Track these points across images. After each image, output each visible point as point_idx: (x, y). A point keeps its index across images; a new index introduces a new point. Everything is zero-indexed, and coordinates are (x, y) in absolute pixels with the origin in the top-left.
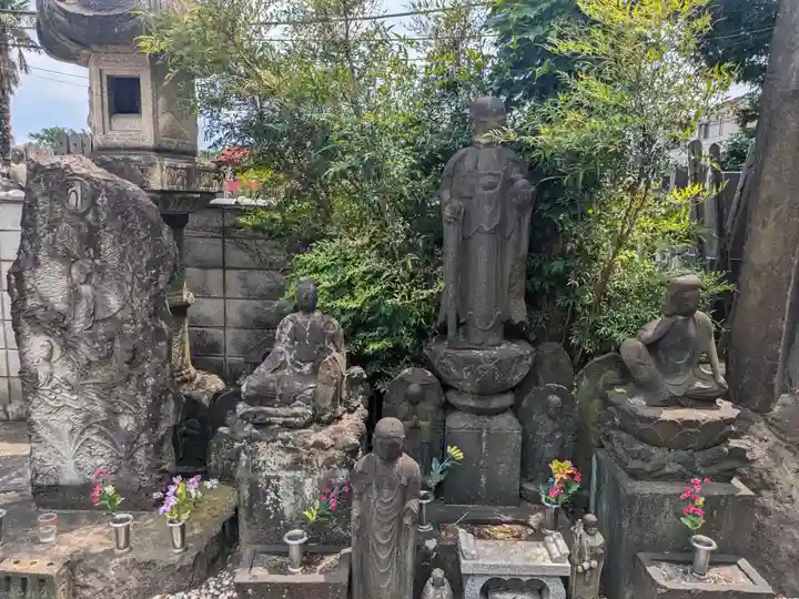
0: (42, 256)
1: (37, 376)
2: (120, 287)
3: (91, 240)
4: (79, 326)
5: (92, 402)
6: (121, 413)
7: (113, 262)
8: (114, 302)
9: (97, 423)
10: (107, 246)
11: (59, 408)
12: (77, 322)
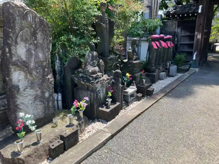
0: (19, 40)
1: (19, 86)
2: (43, 50)
3: (34, 34)
4: (32, 65)
5: (37, 91)
6: (46, 92)
7: (41, 41)
8: (41, 55)
9: (39, 98)
10: (39, 36)
11: (27, 96)
12: (32, 64)
